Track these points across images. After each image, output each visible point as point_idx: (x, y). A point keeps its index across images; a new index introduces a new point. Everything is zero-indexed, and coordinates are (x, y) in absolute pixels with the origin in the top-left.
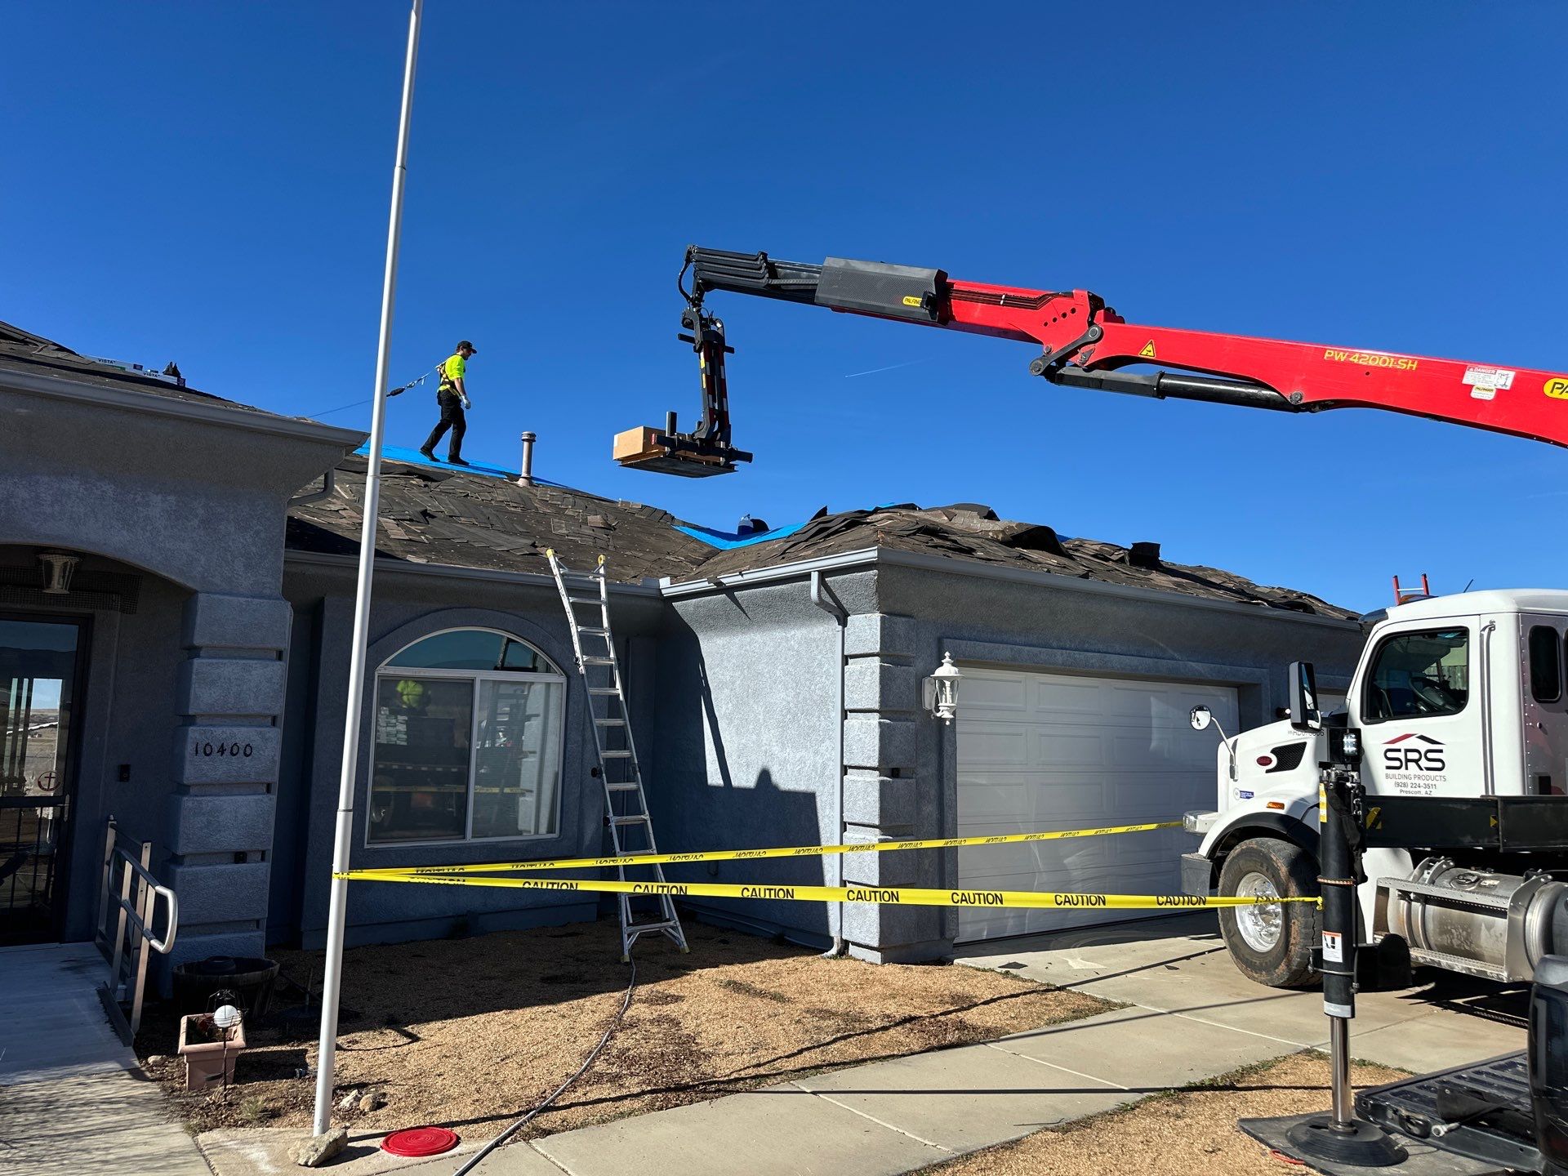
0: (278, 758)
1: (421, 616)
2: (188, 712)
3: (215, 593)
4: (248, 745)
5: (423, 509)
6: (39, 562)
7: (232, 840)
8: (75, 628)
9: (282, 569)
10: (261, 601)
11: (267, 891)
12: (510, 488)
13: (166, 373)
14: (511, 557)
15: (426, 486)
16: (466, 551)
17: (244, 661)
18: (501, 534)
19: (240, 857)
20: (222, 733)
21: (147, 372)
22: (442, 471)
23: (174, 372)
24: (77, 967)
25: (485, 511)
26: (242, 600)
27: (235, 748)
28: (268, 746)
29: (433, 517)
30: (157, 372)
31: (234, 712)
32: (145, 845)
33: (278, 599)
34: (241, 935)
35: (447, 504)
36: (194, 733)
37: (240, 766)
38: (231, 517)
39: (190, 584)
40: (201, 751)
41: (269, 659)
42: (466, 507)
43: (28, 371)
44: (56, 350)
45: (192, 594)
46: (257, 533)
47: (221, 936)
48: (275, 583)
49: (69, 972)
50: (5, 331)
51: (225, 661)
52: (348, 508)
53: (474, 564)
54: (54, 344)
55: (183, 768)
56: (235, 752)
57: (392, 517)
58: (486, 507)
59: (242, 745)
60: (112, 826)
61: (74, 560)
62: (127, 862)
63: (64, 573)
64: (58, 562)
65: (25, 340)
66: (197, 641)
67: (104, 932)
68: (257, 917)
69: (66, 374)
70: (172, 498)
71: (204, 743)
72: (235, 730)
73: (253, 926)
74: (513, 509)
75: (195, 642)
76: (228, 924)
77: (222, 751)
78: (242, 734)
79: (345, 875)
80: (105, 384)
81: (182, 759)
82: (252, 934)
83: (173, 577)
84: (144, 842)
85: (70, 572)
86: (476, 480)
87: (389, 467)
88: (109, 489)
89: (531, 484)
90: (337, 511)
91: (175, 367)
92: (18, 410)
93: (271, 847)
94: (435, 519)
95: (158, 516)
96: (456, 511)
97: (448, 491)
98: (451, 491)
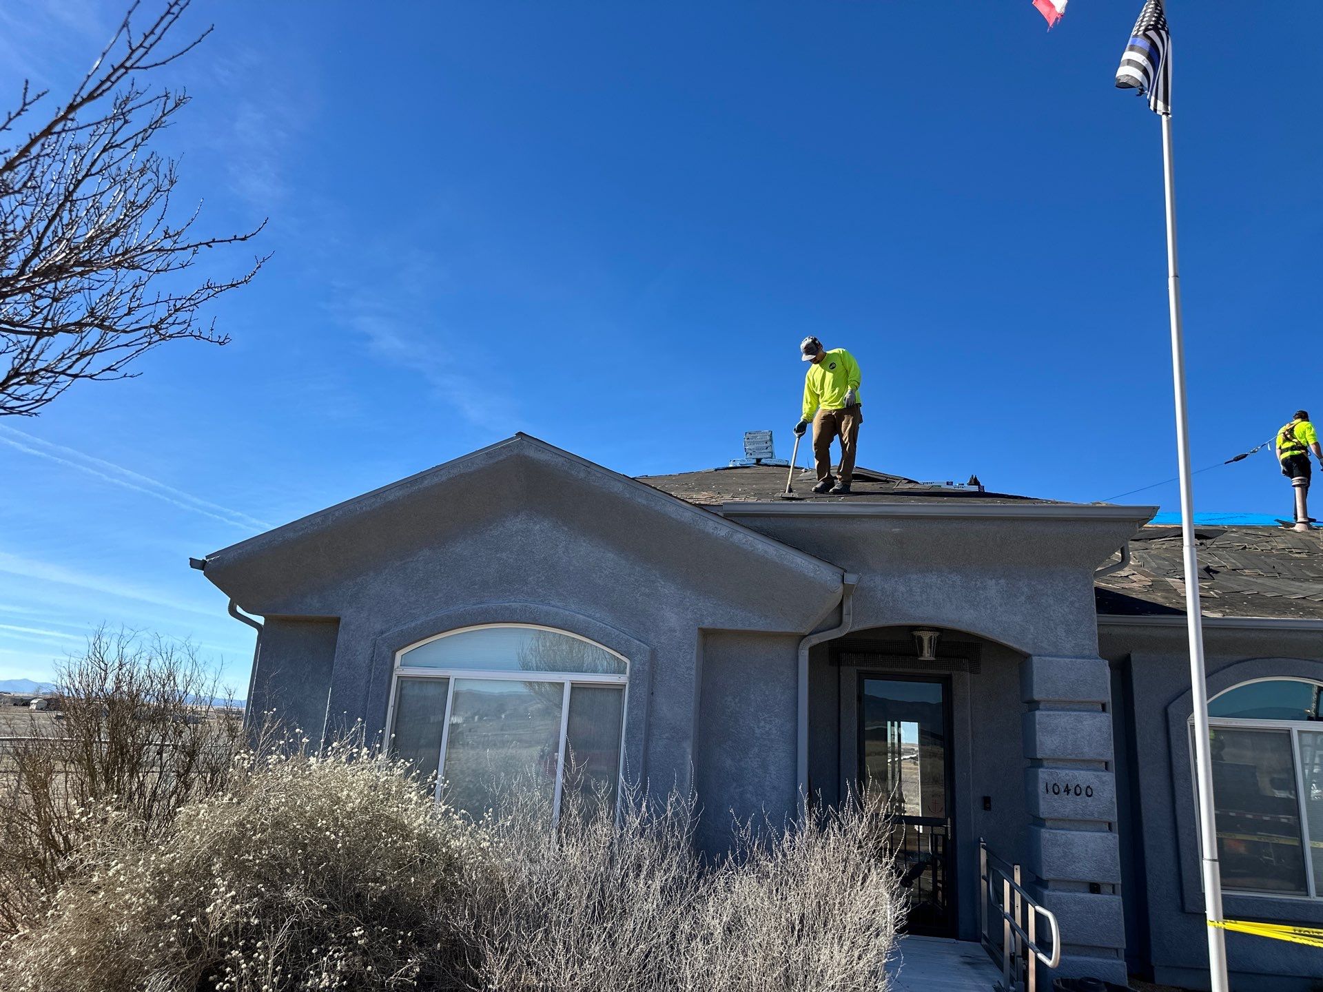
0: (1115, 800)
1: (1224, 668)
2: (1036, 755)
3: (1046, 656)
4: (1088, 787)
5: (1205, 566)
6: (913, 636)
7: (1086, 871)
8: (939, 686)
9: (1097, 632)
10: (1084, 660)
11: (1122, 922)
12: (1288, 534)
13: (970, 484)
14: (1309, 605)
15: (1201, 544)
16: (1258, 603)
17: (1075, 713)
18: (1292, 582)
19: (1095, 888)
20: (1066, 775)
21: (956, 487)
22: (1214, 528)
23: (975, 482)
24: (973, 963)
25: (1267, 560)
26: (1067, 660)
27: (1078, 788)
28: (1105, 787)
29: (1217, 572)
30: (963, 484)
31: (1073, 757)
32: (1016, 867)
33: (1097, 658)
34: (1105, 961)
35: (1227, 559)
36: (1043, 774)
37: (1084, 805)
38: (1050, 592)
39: (1024, 649)
40: (1050, 790)
41: (1096, 711)
42: (1247, 559)
43: (895, 501)
44: (908, 483)
45: (1027, 657)
46: (1072, 603)
47: (1088, 959)
48: (1093, 645)
49: (968, 967)
50: (875, 477)
51: (1060, 713)
52: (1136, 573)
53: (1272, 614)
54: (905, 479)
55: (1038, 803)
56: (1078, 792)
57: (1178, 577)
58: (1268, 556)
59: (1084, 786)
60: (983, 847)
61: (935, 635)
62: (1005, 880)
63: (931, 645)
64: (926, 636)
65: (887, 480)
66: (1036, 697)
67: (987, 935)
68: (1116, 946)
69: (918, 499)
70: (1002, 581)
71: (1052, 783)
72: (1076, 773)
73: (1114, 953)
74: (1297, 555)
75: (1035, 698)
76: (1093, 948)
77: (1067, 790)
78: (1084, 777)
79: (1221, 924)
80: (945, 502)
81: (1037, 796)
82: (1114, 961)
83: (1011, 644)
84: (1014, 865)
85: (934, 643)
86: (1249, 532)
87: (1164, 532)
88: (957, 578)
89: (1310, 528)
90: (1127, 576)
91: (976, 478)
92: (893, 530)
93: (1120, 882)
94: (1219, 574)
95: (995, 596)
96: (1238, 564)
97: (1223, 546)
98: (1228, 546)
